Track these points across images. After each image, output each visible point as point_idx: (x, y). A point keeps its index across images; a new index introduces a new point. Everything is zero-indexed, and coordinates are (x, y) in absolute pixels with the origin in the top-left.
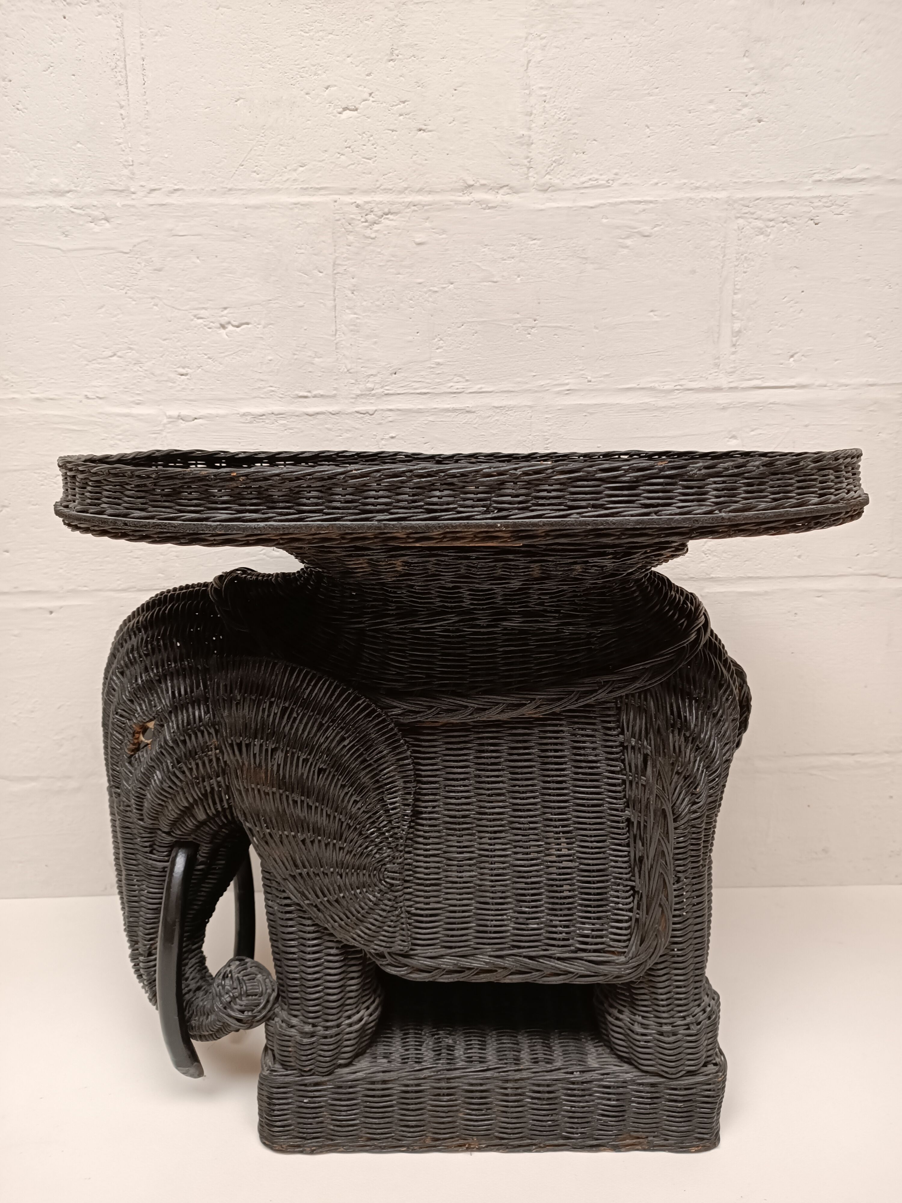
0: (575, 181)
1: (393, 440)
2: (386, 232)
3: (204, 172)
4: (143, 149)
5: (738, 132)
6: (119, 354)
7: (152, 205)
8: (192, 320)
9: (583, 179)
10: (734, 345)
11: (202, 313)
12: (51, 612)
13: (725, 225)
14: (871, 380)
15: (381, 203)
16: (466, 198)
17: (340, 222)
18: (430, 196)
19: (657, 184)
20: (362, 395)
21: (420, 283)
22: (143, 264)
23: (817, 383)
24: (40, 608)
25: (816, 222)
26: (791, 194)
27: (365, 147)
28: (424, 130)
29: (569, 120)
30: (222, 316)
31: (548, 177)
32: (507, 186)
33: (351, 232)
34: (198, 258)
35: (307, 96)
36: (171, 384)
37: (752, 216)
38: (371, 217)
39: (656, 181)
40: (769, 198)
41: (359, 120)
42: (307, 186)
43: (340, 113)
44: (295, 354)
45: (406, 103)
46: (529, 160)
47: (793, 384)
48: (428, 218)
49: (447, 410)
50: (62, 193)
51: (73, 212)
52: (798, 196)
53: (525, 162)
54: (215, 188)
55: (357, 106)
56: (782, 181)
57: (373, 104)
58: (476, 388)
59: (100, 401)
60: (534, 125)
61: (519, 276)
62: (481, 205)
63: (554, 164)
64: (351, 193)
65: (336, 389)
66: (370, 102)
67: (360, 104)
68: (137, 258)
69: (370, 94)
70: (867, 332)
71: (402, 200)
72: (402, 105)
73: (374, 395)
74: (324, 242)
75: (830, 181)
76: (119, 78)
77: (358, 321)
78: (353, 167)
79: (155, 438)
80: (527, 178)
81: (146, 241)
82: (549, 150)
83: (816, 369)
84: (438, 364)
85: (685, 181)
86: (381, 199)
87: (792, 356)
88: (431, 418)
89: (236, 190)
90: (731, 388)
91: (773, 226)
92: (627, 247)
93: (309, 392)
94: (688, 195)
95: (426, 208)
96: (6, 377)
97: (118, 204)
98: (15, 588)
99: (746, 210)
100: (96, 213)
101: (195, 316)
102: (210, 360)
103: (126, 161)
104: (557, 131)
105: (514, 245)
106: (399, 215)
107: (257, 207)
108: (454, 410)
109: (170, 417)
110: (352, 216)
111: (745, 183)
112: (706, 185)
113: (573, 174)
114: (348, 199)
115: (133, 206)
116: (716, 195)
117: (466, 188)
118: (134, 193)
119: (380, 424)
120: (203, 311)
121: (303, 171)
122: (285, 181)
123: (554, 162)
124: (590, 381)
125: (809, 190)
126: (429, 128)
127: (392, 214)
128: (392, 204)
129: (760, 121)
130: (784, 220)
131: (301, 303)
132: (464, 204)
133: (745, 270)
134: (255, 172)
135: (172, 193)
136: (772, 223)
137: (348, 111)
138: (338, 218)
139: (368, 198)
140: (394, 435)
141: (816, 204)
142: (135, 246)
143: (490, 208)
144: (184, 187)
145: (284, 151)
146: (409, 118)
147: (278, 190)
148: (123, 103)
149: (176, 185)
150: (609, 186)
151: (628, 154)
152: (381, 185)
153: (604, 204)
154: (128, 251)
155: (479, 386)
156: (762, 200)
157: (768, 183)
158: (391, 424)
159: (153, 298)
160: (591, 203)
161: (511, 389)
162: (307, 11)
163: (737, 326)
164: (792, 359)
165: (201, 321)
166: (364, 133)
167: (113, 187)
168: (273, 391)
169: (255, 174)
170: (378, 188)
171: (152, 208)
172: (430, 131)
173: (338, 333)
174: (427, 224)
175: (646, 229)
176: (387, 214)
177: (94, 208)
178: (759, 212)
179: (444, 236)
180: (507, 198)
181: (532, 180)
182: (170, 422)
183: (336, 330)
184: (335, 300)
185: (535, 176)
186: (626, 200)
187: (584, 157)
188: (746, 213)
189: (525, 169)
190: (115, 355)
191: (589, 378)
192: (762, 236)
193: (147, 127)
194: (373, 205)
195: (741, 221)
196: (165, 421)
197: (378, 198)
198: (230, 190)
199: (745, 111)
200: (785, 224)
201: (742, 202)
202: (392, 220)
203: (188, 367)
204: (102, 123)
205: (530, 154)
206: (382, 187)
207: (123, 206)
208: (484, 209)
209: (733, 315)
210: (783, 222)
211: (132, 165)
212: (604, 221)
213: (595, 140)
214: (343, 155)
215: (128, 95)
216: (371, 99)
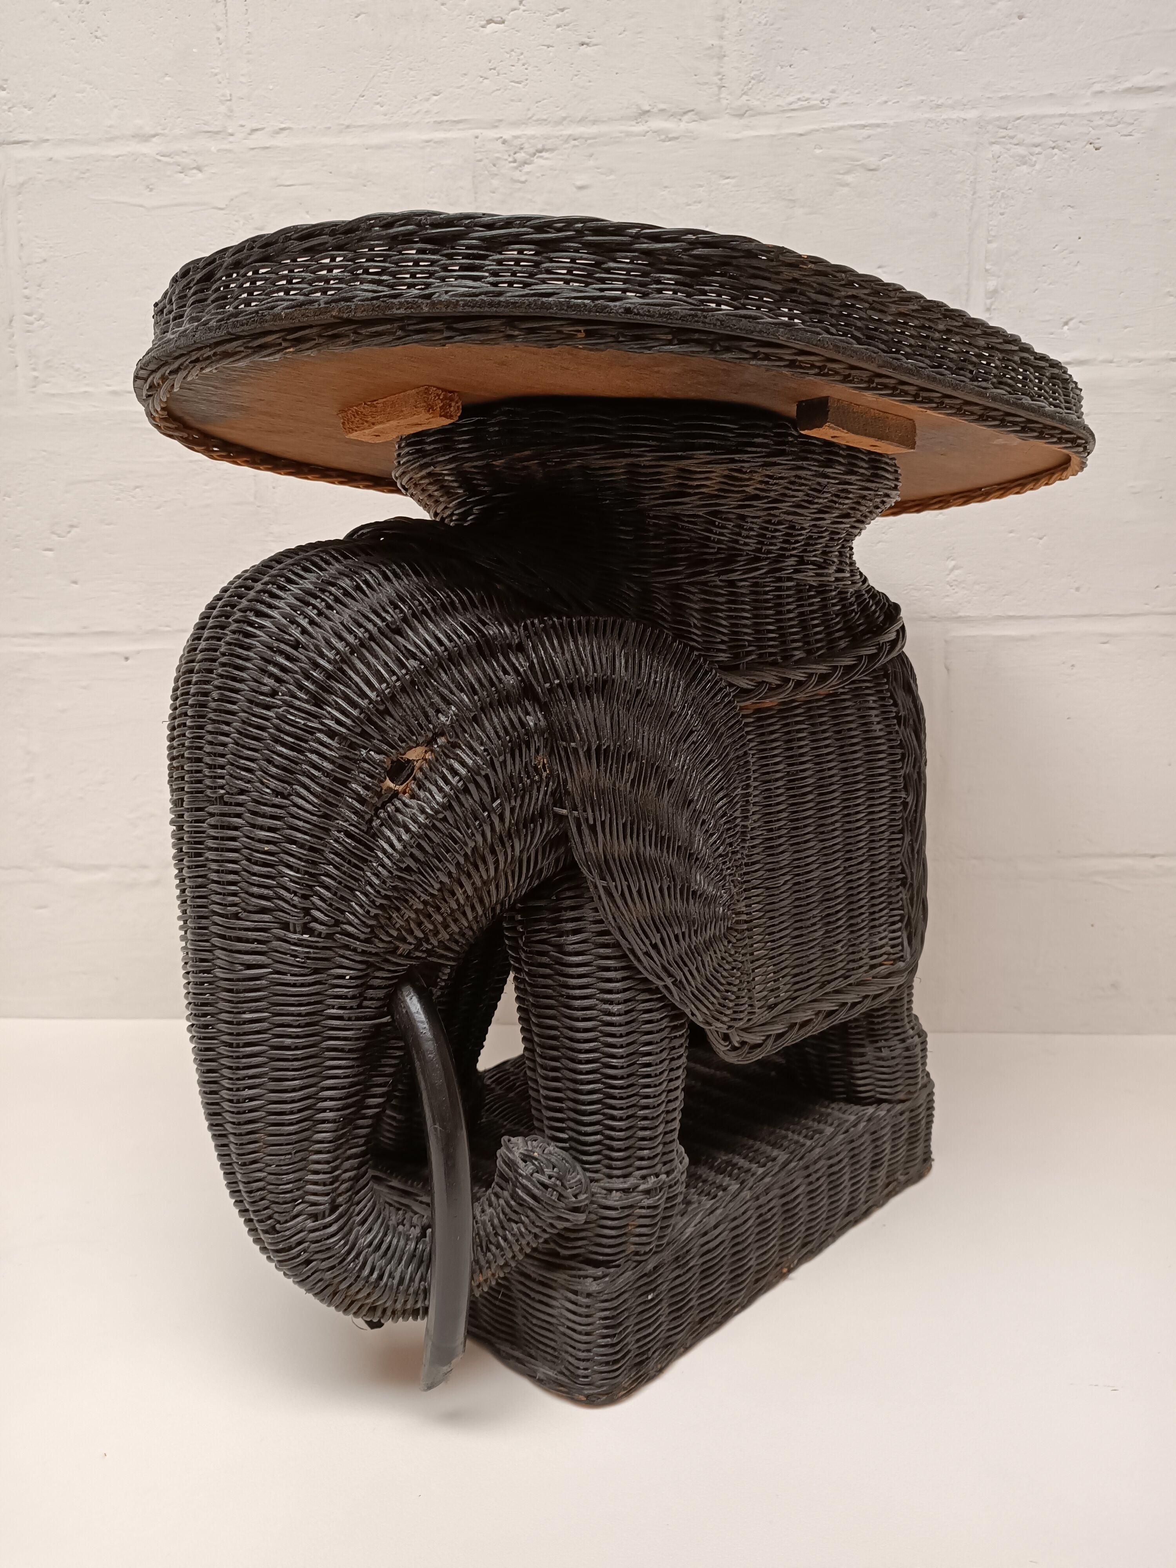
0: (780, 101)
2: (538, 174)
3: (316, 106)
4: (243, 79)
5: (991, 33)
7: (253, 149)
9: (791, 99)
10: (988, 310)
12: (127, 659)
13: (975, 153)
15: (533, 137)
16: (640, 128)
17: (481, 163)
18: (595, 127)
19: (886, 102)
22: (241, 223)
23: (1101, 358)
24: (114, 653)
25: (1097, 146)
26: (1063, 111)
27: (513, 68)
28: (587, 44)
29: (772, 24)
31: (745, 97)
32: (693, 110)
33: (496, 175)
34: (307, 213)
35: (443, 7)
37: (1011, 141)
38: (521, 156)
39: (884, 98)
40: (1034, 117)
41: (506, 34)
42: (441, 119)
43: (483, 27)
45: (566, 11)
46: (720, 77)
48: (591, 155)
50: (146, 138)
51: (159, 161)
52: (1072, 112)
53: (716, 79)
54: (329, 125)
55: (504, 17)
56: (1051, 94)
57: (524, 14)
60: (727, 32)
62: (659, 135)
63: (753, 82)
64: (496, 127)
66: (520, 11)
67: (508, 14)
68: (234, 215)
69: (521, 2)
70: (1168, 290)
71: (560, 133)
72: (561, 13)
74: (462, 188)
75: (1116, 92)
78: (499, 93)
80: (718, 100)
81: (246, 193)
82: (746, 64)
83: (1099, 340)
85: (923, 98)
86: (533, 133)
87: (1066, 324)
89: (355, 127)
91: (1039, 154)
92: (847, 185)
94: (927, 115)
95: (589, 141)
96: (77, 366)
97: (213, 148)
98: (85, 628)
99: (1003, 133)
100: (186, 161)
103: (223, 95)
104: (756, 39)
105: (701, 186)
106: (556, 152)
107: (380, 147)
110: (497, 155)
111: (1002, 98)
112: (950, 102)
113: (777, 93)
114: (492, 133)
115: (230, 151)
116: (963, 115)
117: (640, 114)
118: (232, 135)
121: (436, 101)
122: (415, 114)
123: (753, 78)
125: (1087, 104)
126: (594, 41)
127: (547, 151)
128: (547, 138)
129: (1020, 18)
130: (1053, 145)
132: (638, 135)
133: (1002, 211)
134: (378, 103)
135: (278, 133)
136: (1038, 150)
137: (493, 24)
138: (479, 158)
139: (517, 132)
141: (1095, 123)
142: (232, 200)
143: (671, 139)
144: (292, 126)
145: (413, 77)
146: (569, 30)
147: (406, 125)
148: (220, 24)
149: (282, 123)
150: (824, 107)
151: (849, 65)
152: (533, 115)
153: (818, 130)
154: (223, 206)
156: (1025, 119)
157: (1032, 97)
160: (800, 130)
163: (992, 284)
164: (1066, 328)
166: (513, 50)
167: (207, 128)
169: (378, 106)
170: (530, 118)
171: (252, 153)
172: (596, 45)
174: (591, 163)
175: (872, 161)
176: (541, 152)
177: (184, 154)
178: (1021, 136)
179: (612, 177)
180: (693, 126)
181: (724, 102)
185: (728, 97)
186: (846, 124)
187: (791, 70)
188: (1004, 137)
189: (716, 89)
192: (1025, 167)
193: (249, 53)
194: (523, 140)
195: (996, 148)
197: (530, 131)
198: (348, 127)
199: (1001, 4)
200: (1056, 151)
201: (997, 123)
202: (547, 159)
204: (194, 50)
205: (722, 70)
206: (534, 118)
207: (219, 151)
208: (664, 141)
209: (987, 270)
210: (1053, 148)
211: (230, 100)
212: (818, 151)
213: (805, 49)
214: (486, 78)
215: (226, 14)
216: (522, 8)
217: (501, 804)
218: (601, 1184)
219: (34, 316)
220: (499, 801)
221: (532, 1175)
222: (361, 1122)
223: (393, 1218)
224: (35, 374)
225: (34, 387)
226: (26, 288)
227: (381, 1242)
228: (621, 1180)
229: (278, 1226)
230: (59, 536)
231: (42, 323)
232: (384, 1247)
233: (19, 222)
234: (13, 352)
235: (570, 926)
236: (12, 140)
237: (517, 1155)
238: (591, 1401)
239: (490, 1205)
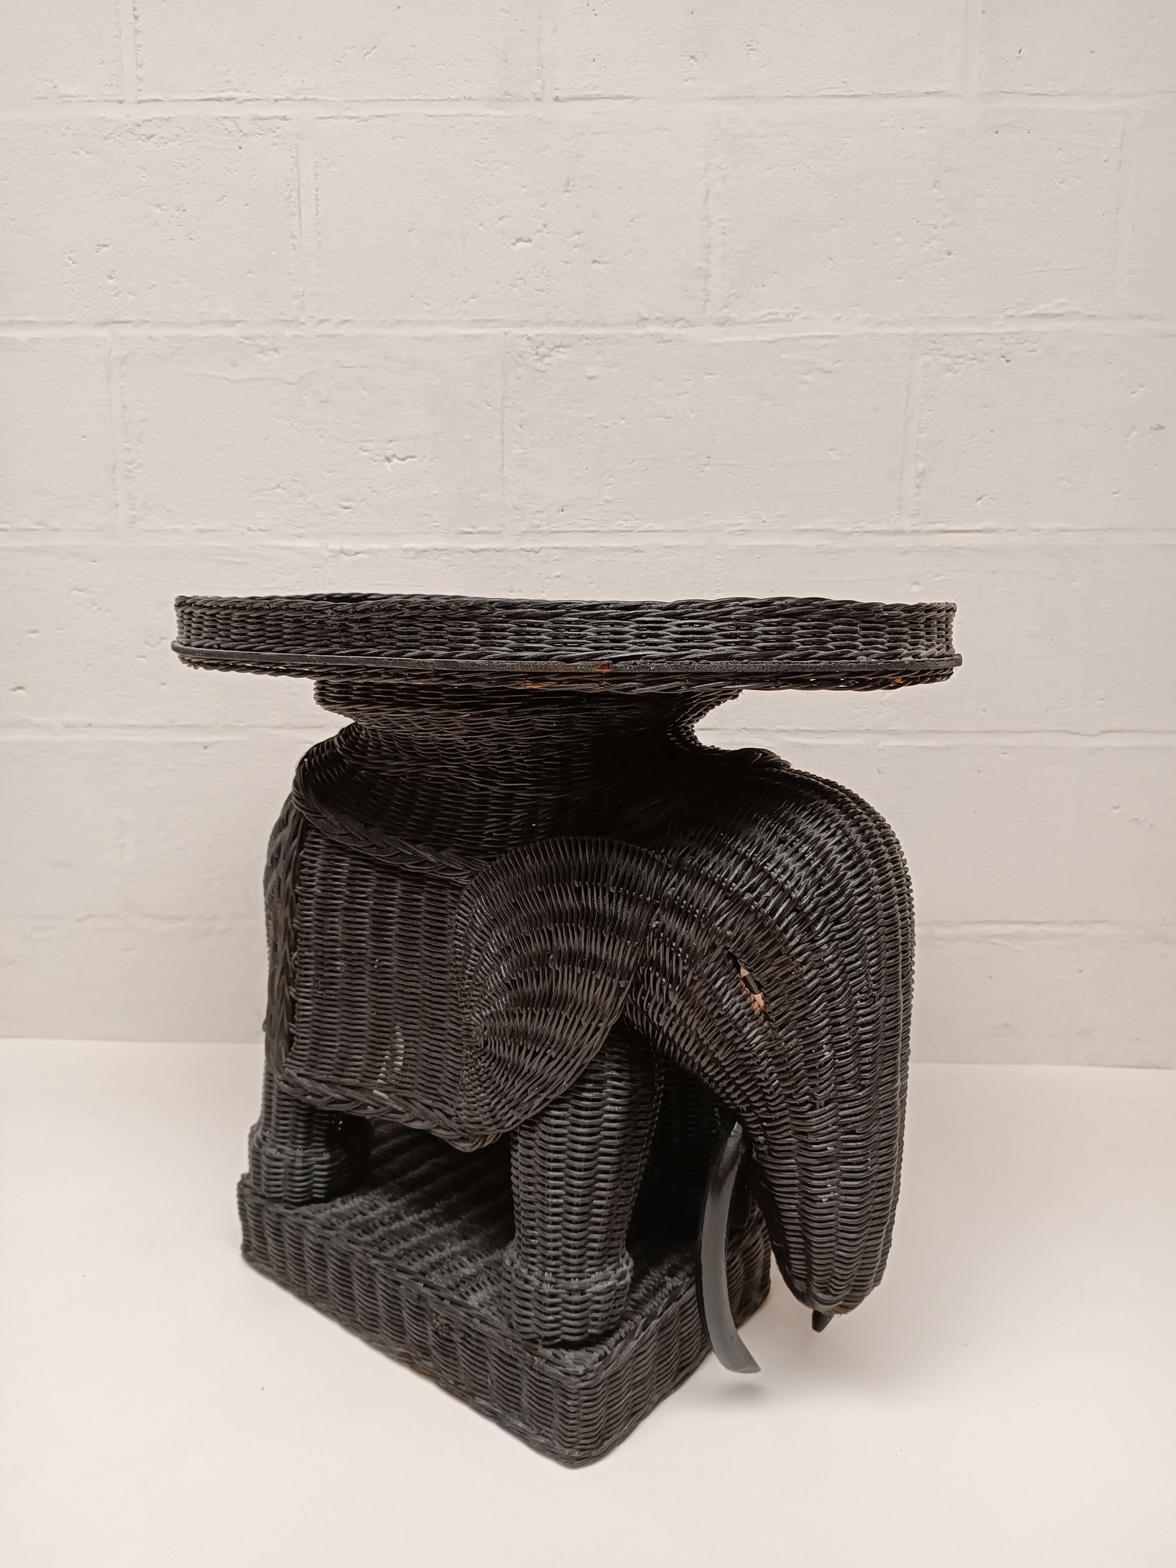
0: (754, 314)
1: (558, 579)
2: (556, 366)
4: (314, 279)
5: (926, 265)
6: (282, 486)
7: (320, 336)
8: (358, 452)
9: (762, 313)
10: (918, 487)
11: (368, 445)
12: (206, 748)
13: (910, 361)
14: (1065, 525)
15: (552, 335)
16: (640, 331)
17: (510, 355)
18: (603, 329)
19: (839, 318)
20: (527, 532)
21: (590, 418)
22: (310, 396)
23: (1006, 527)
24: (196, 743)
25: (1008, 359)
26: (981, 329)
27: (538, 279)
28: (599, 262)
29: (749, 252)
30: (388, 449)
31: (725, 310)
32: (683, 319)
33: (522, 365)
34: (365, 390)
35: (481, 228)
36: (334, 518)
37: (939, 352)
38: (542, 350)
39: (838, 315)
40: (958, 334)
41: (532, 251)
42: (477, 318)
43: (513, 244)
44: (460, 489)
45: (581, 235)
46: (706, 293)
47: (980, 528)
48: (600, 352)
49: (615, 549)
50: (231, 323)
51: (242, 343)
52: (989, 331)
53: (702, 294)
54: (384, 319)
55: (531, 237)
56: (972, 317)
57: (547, 235)
58: (646, 527)
59: (262, 533)
60: (712, 257)
61: (693, 412)
62: (655, 338)
63: (732, 297)
64: (522, 326)
65: (501, 525)
66: (544, 233)
67: (534, 235)
68: (304, 389)
69: (545, 226)
70: (1061, 475)
71: (575, 333)
72: (577, 236)
73: (540, 532)
74: (493, 375)
75: (1024, 316)
76: (293, 208)
77: (526, 456)
78: (525, 298)
79: (317, 572)
80: (704, 312)
81: (314, 372)
82: (727, 283)
83: (1005, 513)
84: (607, 501)
85: (869, 315)
86: (553, 332)
87: (980, 499)
88: (598, 557)
89: (406, 321)
90: (913, 531)
91: (962, 363)
92: (806, 383)
93: (474, 528)
94: (872, 330)
95: (598, 341)
96: (169, 507)
97: (288, 335)
98: (171, 721)
99: (933, 346)
100: (265, 343)
101: (360, 448)
102: (374, 494)
103: (297, 292)
104: (736, 263)
105: (688, 380)
106: (571, 348)
107: (425, 339)
108: (623, 549)
109: (332, 551)
110: (523, 349)
111: (933, 318)
112: (891, 319)
113: (752, 307)
114: (519, 331)
115: (302, 337)
116: (901, 331)
117: (640, 321)
118: (303, 324)
119: (545, 562)
120: (369, 444)
121: (474, 303)
122: (455, 313)
123: (732, 295)
124: (764, 522)
125: (1001, 325)
126: (604, 259)
127: (564, 347)
128: (564, 336)
129: (949, 254)
130: (974, 356)
131: (468, 437)
132: (638, 337)
133: (930, 408)
134: (425, 303)
135: (342, 324)
136: (960, 360)
137: (521, 243)
138: (508, 351)
139: (539, 331)
140: (558, 573)
141: (1007, 341)
142: (302, 377)
143: (665, 342)
144: (354, 318)
145: (455, 283)
146: (584, 250)
147: (448, 322)
148: (295, 233)
149: (345, 316)
150: (789, 321)
151: (810, 287)
152: (553, 318)
153: (784, 339)
154: (295, 382)
155: (649, 525)
156: (951, 336)
157: (957, 318)
158: (557, 562)
159: (318, 430)
160: (770, 338)
161: (682, 529)
162: (482, 141)
163: (921, 466)
164: (979, 502)
165: (366, 453)
166: (537, 265)
167: (282, 317)
168: (437, 526)
169: (425, 305)
170: (550, 320)
171: (321, 339)
172: (605, 263)
173: (505, 468)
174: (600, 358)
175: (827, 365)
176: (558, 347)
177: (263, 338)
178: (947, 349)
179: (616, 370)
180: (683, 331)
182: (331, 556)
183: (503, 465)
184: (502, 434)
185: (712, 309)
186: (807, 335)
187: (763, 289)
188: (933, 350)
189: (702, 303)
190: (278, 486)
191: (764, 518)
192: (950, 373)
193: (319, 258)
194: (544, 338)
195: (927, 357)
196: (327, 554)
197: (550, 330)
198: (400, 321)
199: (934, 243)
200: (974, 361)
201: (928, 338)
202: (564, 353)
203: (352, 501)
204: (274, 253)
205: (707, 287)
206: (554, 320)
207: (293, 336)
208: (659, 343)
209: (917, 455)
210: (973, 359)
211: (303, 296)
212: (784, 356)
213: (775, 273)
214: (515, 286)
215: (300, 225)
216: (545, 230)
219: (134, 465)
224: (134, 512)
225: (133, 523)
226: (127, 442)
230: (151, 646)
231: (140, 471)
233: (122, 387)
234: (114, 494)
236: (118, 320)
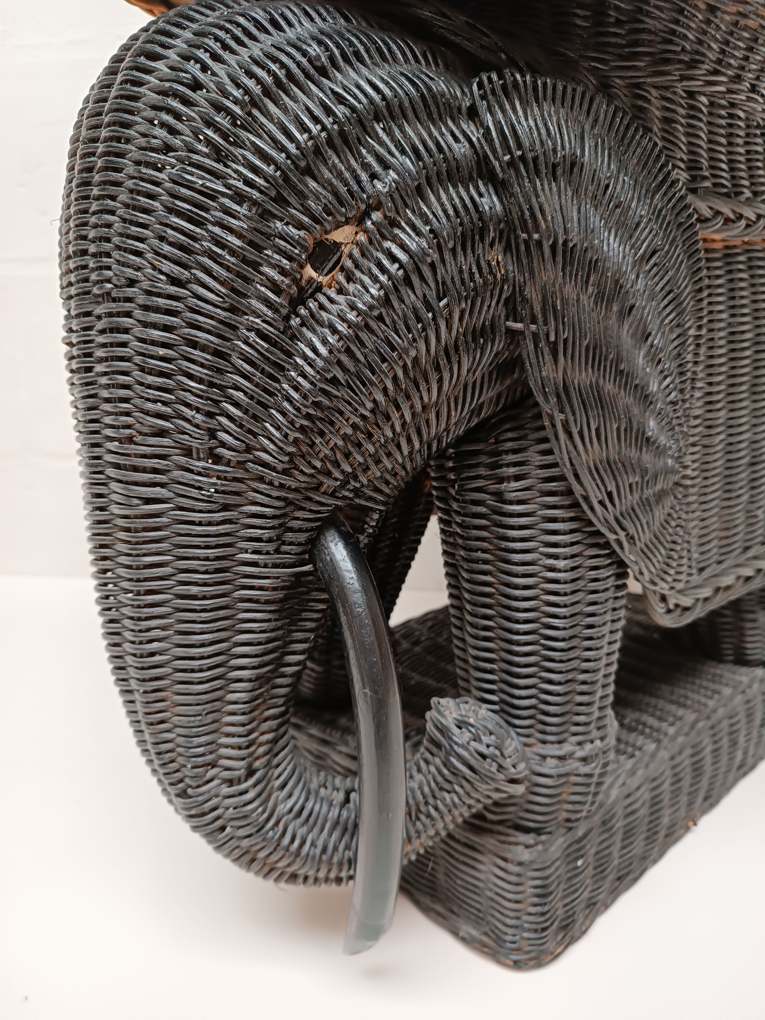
217: (448, 305)
218: (535, 749)
220: (445, 301)
221: (468, 743)
222: (279, 681)
223: (315, 780)
227: (302, 809)
228: (557, 746)
229: (190, 791)
232: (305, 813)
235: (512, 471)
237: (450, 720)
238: (517, 966)
239: (419, 770)
